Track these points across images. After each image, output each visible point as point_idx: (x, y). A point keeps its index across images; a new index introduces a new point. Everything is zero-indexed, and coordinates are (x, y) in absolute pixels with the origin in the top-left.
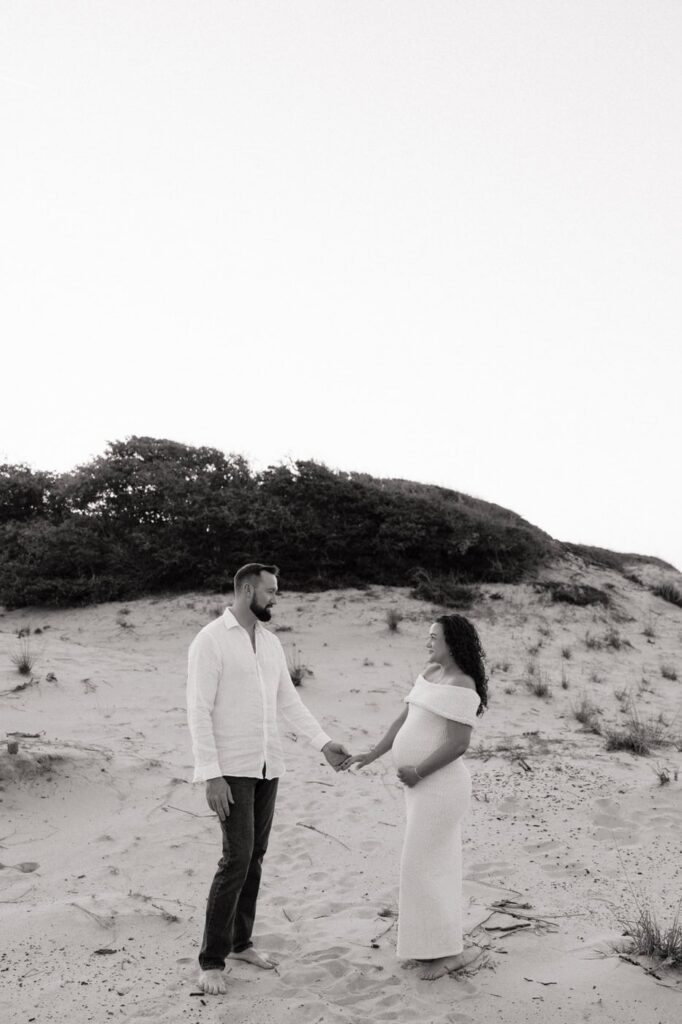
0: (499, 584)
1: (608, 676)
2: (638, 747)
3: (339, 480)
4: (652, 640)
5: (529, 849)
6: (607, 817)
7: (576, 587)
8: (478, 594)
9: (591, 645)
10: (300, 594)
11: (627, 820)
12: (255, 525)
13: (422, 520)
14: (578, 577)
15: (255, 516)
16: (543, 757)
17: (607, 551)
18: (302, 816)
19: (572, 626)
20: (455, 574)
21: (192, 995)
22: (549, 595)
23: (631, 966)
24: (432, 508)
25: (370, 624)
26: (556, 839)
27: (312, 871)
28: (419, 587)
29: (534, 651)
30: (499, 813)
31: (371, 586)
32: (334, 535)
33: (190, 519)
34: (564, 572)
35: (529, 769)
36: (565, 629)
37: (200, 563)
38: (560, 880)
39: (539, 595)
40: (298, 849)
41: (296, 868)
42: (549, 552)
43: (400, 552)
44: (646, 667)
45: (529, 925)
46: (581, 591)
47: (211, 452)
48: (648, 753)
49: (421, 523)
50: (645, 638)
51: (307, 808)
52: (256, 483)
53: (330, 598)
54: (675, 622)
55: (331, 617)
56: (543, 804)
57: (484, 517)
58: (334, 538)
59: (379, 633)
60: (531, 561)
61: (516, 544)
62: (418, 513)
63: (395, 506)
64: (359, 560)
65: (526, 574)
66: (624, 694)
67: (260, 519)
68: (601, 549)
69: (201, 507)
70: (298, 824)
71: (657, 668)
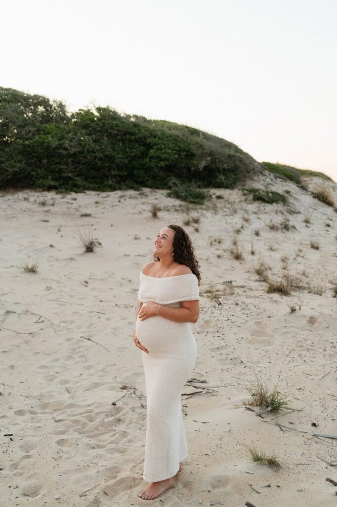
0: (221, 189)
1: (279, 247)
2: (284, 290)
3: (124, 120)
4: (308, 225)
5: (213, 350)
6: (259, 332)
7: (267, 192)
8: (208, 195)
9: (273, 228)
10: (98, 193)
11: (269, 333)
12: (69, 148)
13: (176, 148)
14: (269, 186)
15: (69, 142)
16: (230, 297)
17: (293, 168)
18: (84, 332)
19: (262, 216)
20: (195, 182)
21: (5, 435)
22: (251, 197)
23: (250, 412)
24: (182, 140)
25: (140, 213)
26: (228, 344)
27: (86, 365)
28: (172, 190)
29: (238, 231)
30: (199, 330)
31: (143, 189)
32: (120, 156)
33: (27, 142)
34: (262, 182)
35: (220, 304)
36: (258, 218)
37: (33, 171)
38: (226, 367)
39: (245, 197)
40: (80, 352)
41: (77, 362)
42: (253, 170)
43: (162, 168)
44: (302, 242)
45: (202, 392)
46: (270, 195)
47: (41, 98)
48: (290, 294)
49: (175, 150)
50: (305, 224)
51: (88, 328)
52: (71, 120)
53: (117, 196)
54: (323, 214)
55: (117, 207)
56: (225, 324)
57: (214, 147)
58: (120, 158)
59: (145, 218)
60: (242, 176)
61: (233, 165)
62: (173, 143)
63: (159, 139)
64: (135, 172)
65: (238, 183)
66: (286, 258)
67: (72, 144)
68: (289, 167)
69: (34, 135)
70: (81, 337)
71: (308, 242)
